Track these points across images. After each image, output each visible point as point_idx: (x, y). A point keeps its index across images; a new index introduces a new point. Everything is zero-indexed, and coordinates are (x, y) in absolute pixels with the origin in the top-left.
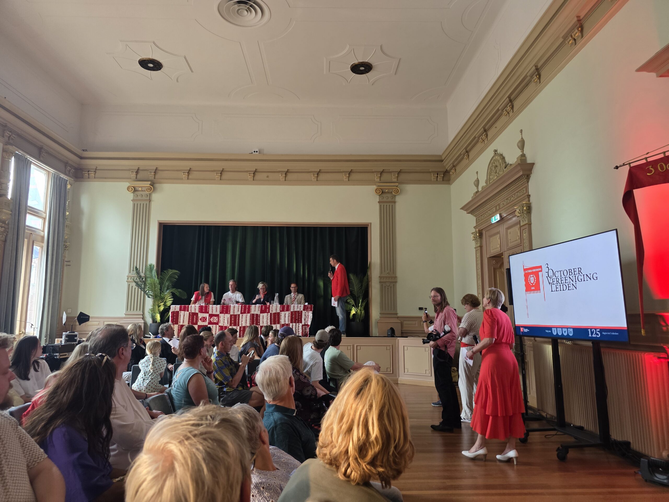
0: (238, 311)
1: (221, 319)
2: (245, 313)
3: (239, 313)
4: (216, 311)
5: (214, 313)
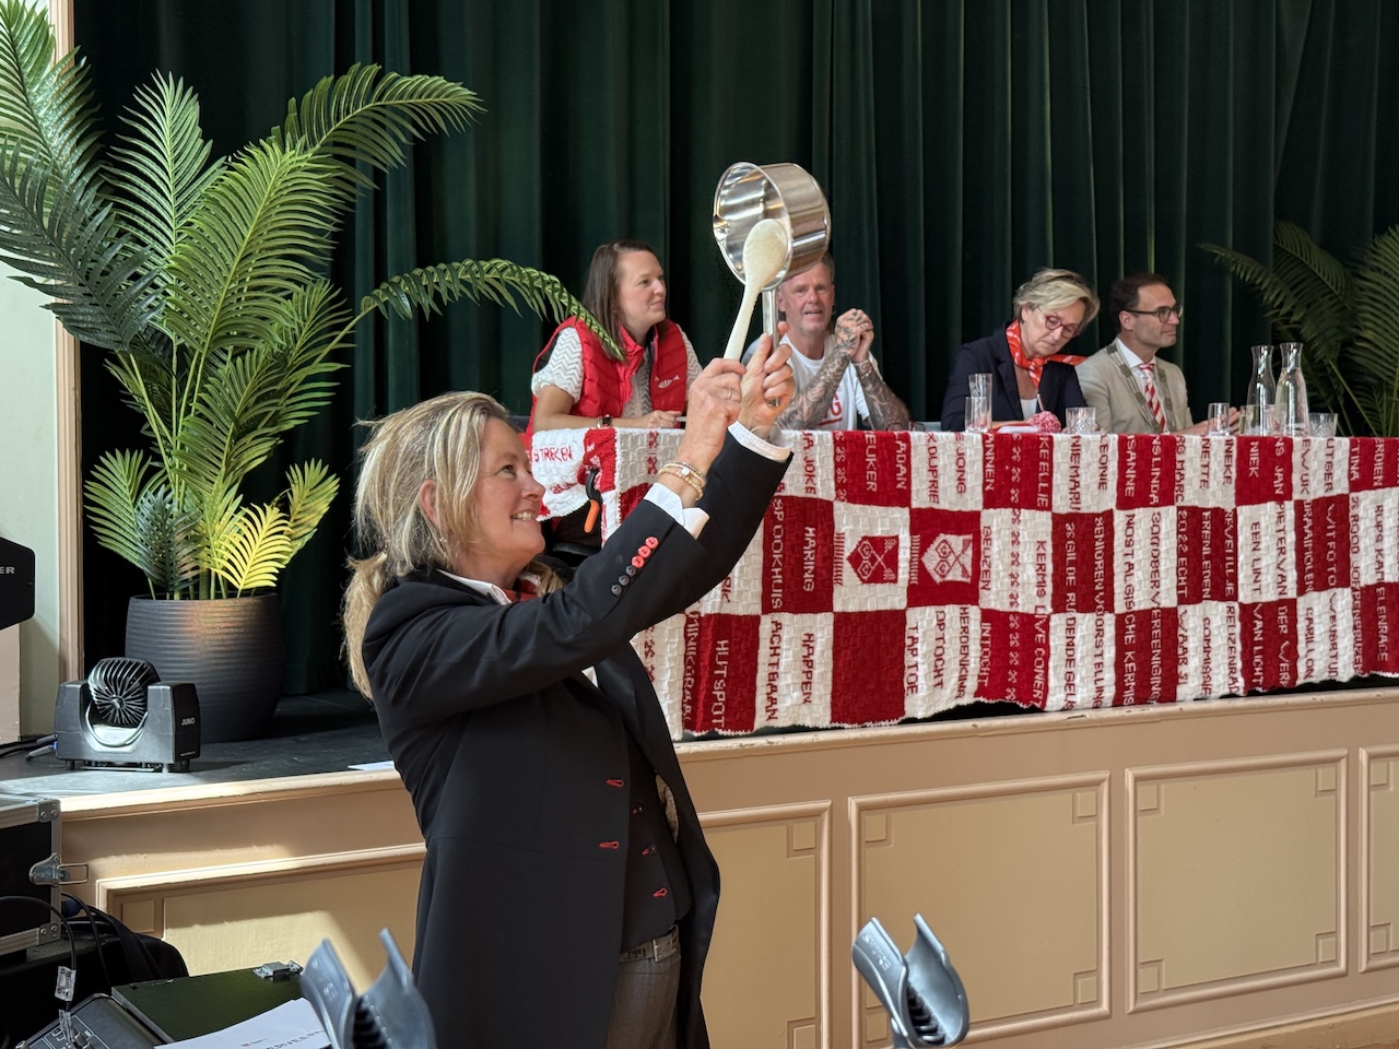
0: (1102, 484)
1: (997, 552)
2: (1141, 500)
3: (1108, 500)
4: (961, 481)
5: (949, 501)
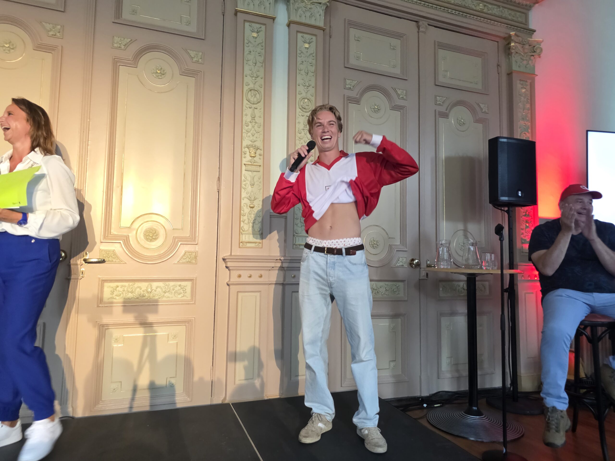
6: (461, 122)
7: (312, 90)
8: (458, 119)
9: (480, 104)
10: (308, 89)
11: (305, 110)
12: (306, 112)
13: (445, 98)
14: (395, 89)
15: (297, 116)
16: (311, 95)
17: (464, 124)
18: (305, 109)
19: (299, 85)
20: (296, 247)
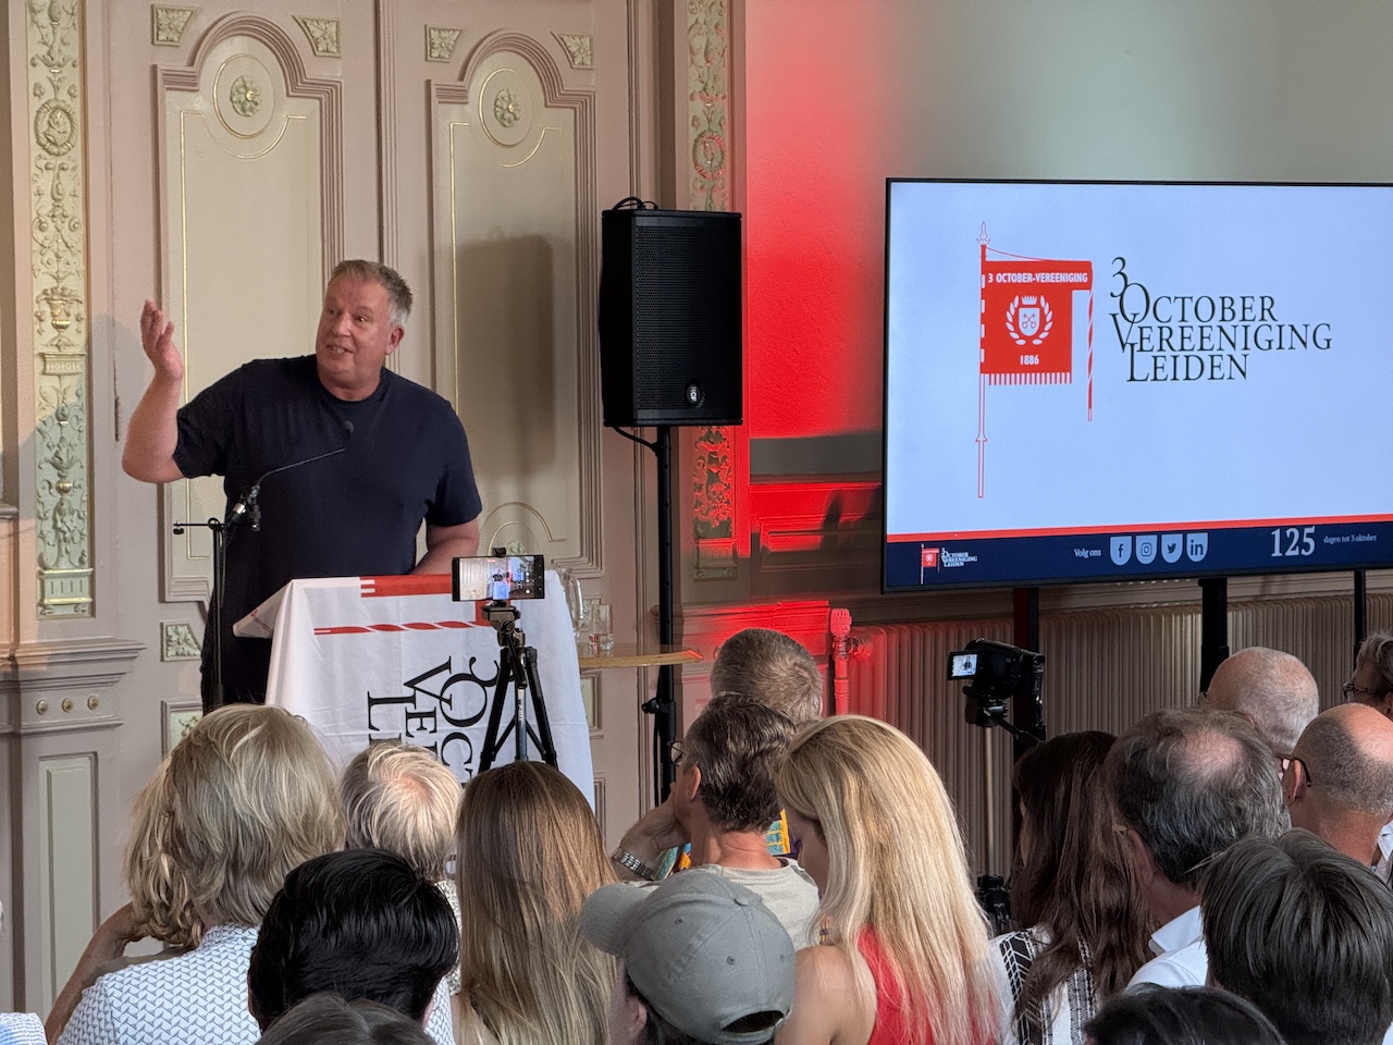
6: (507, 115)
7: (72, 76)
8: (498, 104)
9: (566, 39)
10: (60, 76)
11: (55, 150)
12: (58, 155)
13: (457, 33)
14: (305, 23)
15: (34, 170)
16: (71, 95)
17: (516, 119)
18: (55, 144)
19: (34, 65)
20: (46, 611)
